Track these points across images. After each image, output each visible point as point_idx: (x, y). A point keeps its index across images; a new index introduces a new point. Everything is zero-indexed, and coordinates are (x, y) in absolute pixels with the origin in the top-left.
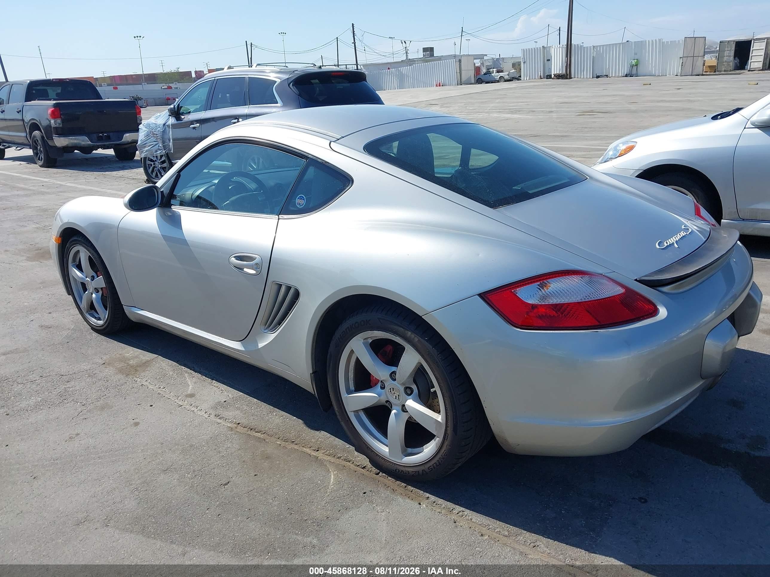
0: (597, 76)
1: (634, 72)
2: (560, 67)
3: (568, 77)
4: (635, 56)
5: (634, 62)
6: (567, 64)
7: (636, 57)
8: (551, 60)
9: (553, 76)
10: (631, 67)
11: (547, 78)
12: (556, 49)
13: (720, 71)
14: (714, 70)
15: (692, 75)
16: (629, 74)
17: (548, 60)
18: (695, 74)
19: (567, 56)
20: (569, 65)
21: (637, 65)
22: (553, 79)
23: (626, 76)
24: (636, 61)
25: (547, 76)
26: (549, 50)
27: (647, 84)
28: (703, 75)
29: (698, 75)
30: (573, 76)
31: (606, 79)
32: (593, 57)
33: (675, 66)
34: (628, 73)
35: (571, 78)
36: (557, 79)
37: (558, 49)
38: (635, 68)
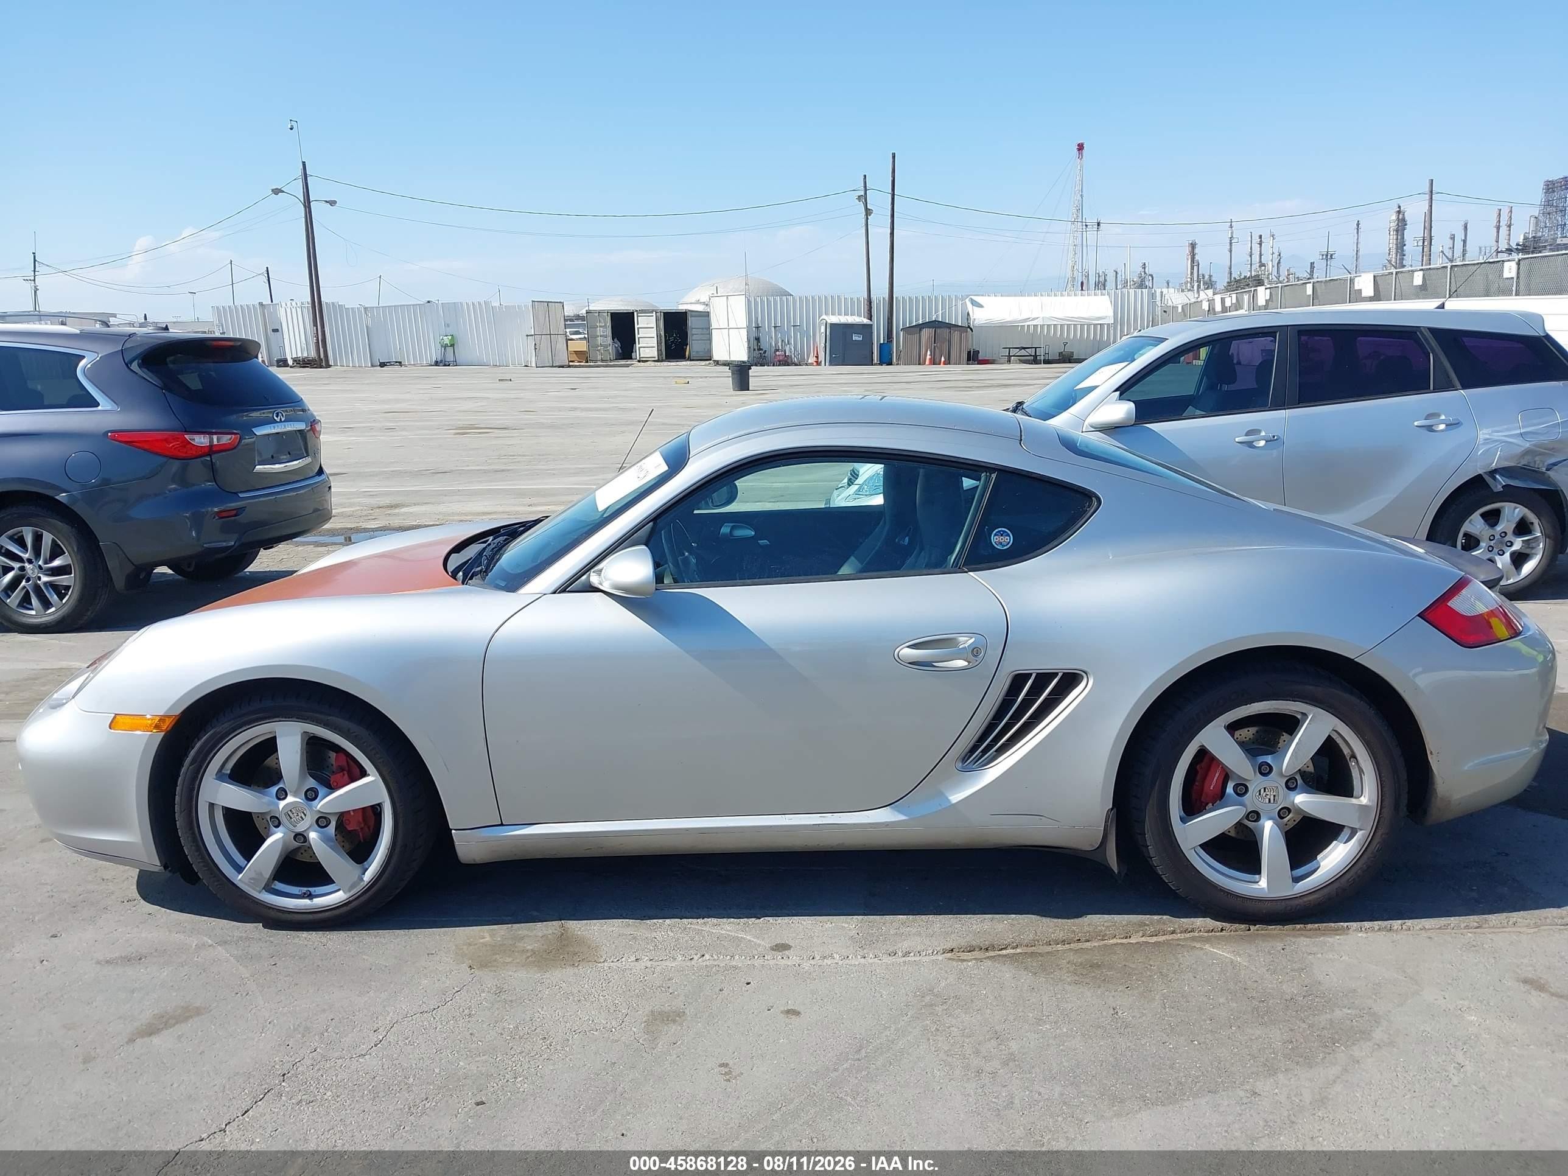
0: (381, 363)
1: (450, 357)
2: (302, 345)
3: (324, 364)
4: (448, 329)
5: (447, 340)
6: (318, 340)
7: (450, 331)
8: (280, 330)
9: (290, 362)
10: (443, 349)
11: (279, 366)
12: (288, 310)
13: (596, 361)
14: (584, 358)
15: (553, 366)
16: (441, 361)
17: (275, 331)
18: (557, 364)
19: (315, 325)
20: (321, 342)
21: (452, 345)
22: (291, 367)
23: (437, 364)
24: (450, 337)
25: (278, 361)
26: (275, 310)
27: (506, 380)
28: (569, 366)
29: (563, 367)
30: (331, 362)
31: (397, 368)
32: (367, 327)
33: (521, 348)
34: (439, 360)
35: (328, 366)
36: (301, 367)
37: (294, 310)
38: (450, 350)
